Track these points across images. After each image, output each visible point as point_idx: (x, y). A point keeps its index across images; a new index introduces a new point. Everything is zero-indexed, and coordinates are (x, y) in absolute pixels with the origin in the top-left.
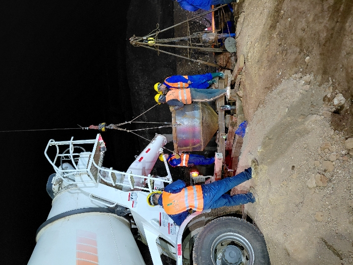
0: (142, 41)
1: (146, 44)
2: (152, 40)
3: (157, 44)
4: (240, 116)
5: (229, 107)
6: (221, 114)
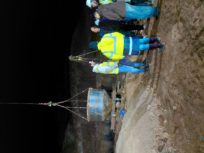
0: (75, 58)
1: (77, 60)
3: (83, 61)
4: (122, 104)
5: (118, 99)
6: (114, 102)
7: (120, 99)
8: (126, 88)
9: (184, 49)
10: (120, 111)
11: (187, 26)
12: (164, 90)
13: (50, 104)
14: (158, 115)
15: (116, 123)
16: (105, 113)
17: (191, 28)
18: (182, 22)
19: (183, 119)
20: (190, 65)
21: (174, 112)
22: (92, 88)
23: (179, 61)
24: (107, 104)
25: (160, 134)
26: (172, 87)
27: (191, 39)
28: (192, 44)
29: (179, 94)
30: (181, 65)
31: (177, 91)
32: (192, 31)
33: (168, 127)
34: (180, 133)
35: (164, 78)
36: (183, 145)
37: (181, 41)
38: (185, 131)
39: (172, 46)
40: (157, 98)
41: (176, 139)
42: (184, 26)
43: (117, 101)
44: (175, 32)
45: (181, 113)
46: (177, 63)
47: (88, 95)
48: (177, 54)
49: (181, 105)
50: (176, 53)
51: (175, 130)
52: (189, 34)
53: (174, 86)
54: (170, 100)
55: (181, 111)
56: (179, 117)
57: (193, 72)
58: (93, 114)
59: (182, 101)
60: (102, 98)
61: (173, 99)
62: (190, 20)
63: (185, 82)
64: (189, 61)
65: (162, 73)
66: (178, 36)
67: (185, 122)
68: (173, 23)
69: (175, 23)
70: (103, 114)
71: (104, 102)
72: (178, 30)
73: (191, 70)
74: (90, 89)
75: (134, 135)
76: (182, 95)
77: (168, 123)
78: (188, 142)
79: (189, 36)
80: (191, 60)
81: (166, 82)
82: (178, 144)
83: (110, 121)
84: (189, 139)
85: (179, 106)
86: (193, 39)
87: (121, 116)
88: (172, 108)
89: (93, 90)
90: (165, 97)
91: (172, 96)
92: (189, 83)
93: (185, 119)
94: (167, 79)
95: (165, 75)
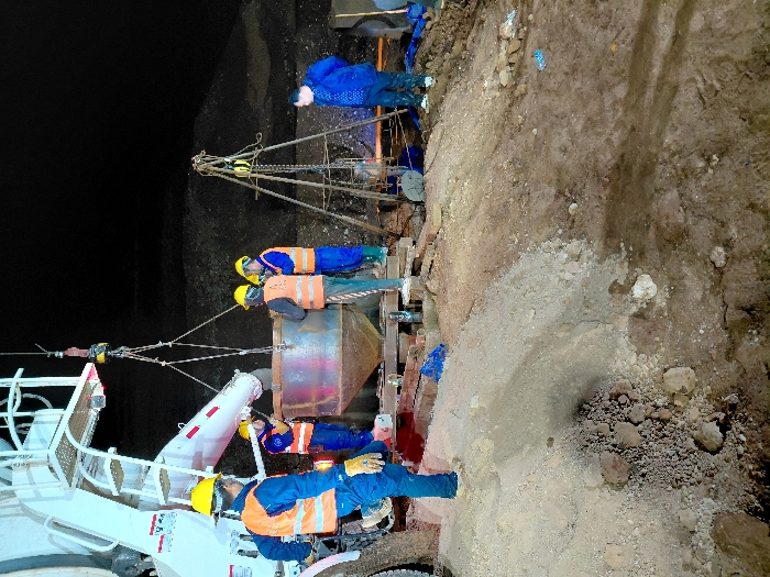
0: (221, 165)
2: (244, 165)
3: (255, 175)
26: (701, 164)
53: (715, 157)
54: (693, 229)
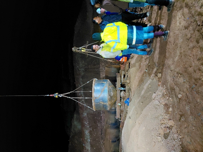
0: (78, 50)
1: (81, 51)
2: (84, 49)
3: (86, 52)
4: (127, 94)
5: (123, 89)
6: (118, 92)
7: (125, 89)
8: (130, 78)
9: (190, 37)
10: (125, 100)
11: (193, 12)
12: (169, 79)
13: (56, 95)
14: (164, 103)
15: (121, 111)
16: (110, 102)
17: (197, 13)
18: (188, 8)
19: (188, 107)
20: (196, 53)
21: (179, 100)
22: (96, 79)
23: (184, 49)
24: (112, 94)
25: (165, 122)
26: (177, 75)
27: (197, 25)
28: (198, 31)
29: (184, 82)
30: (186, 53)
31: (182, 80)
32: (198, 17)
33: (174, 115)
34: (186, 121)
35: (169, 67)
36: (188, 132)
37: (186, 28)
38: (191, 118)
39: (177, 33)
40: (162, 87)
41: (181, 126)
42: (190, 13)
43: (121, 91)
44: (180, 18)
45: (186, 101)
46: (182, 51)
47: (93, 85)
48: (182, 42)
49: (186, 93)
50: (182, 40)
51: (180, 117)
52: (195, 21)
53: (179, 74)
54: (175, 89)
55: (187, 99)
56: (184, 105)
57: (199, 60)
58: (99, 103)
59: (188, 89)
60: (106, 89)
61: (179, 87)
62: (196, 5)
63: (191, 70)
64: (195, 48)
65: (167, 62)
66: (184, 23)
67: (190, 110)
68: (178, 9)
69: (180, 10)
70: (108, 104)
71: (109, 92)
72: (183, 17)
73: (197, 57)
74: (95, 80)
75: (139, 124)
76: (187, 83)
77: (174, 111)
78: (193, 129)
79: (195, 23)
80: (197, 48)
81: (171, 71)
82: (184, 131)
83: (116, 109)
84: (194, 126)
85: (184, 94)
86: (199, 26)
87: (126, 105)
88: (178, 97)
89: (97, 81)
90: (170, 86)
91: (177, 84)
92: (194, 70)
93: (191, 107)
94: (172, 67)
95: (170, 63)
